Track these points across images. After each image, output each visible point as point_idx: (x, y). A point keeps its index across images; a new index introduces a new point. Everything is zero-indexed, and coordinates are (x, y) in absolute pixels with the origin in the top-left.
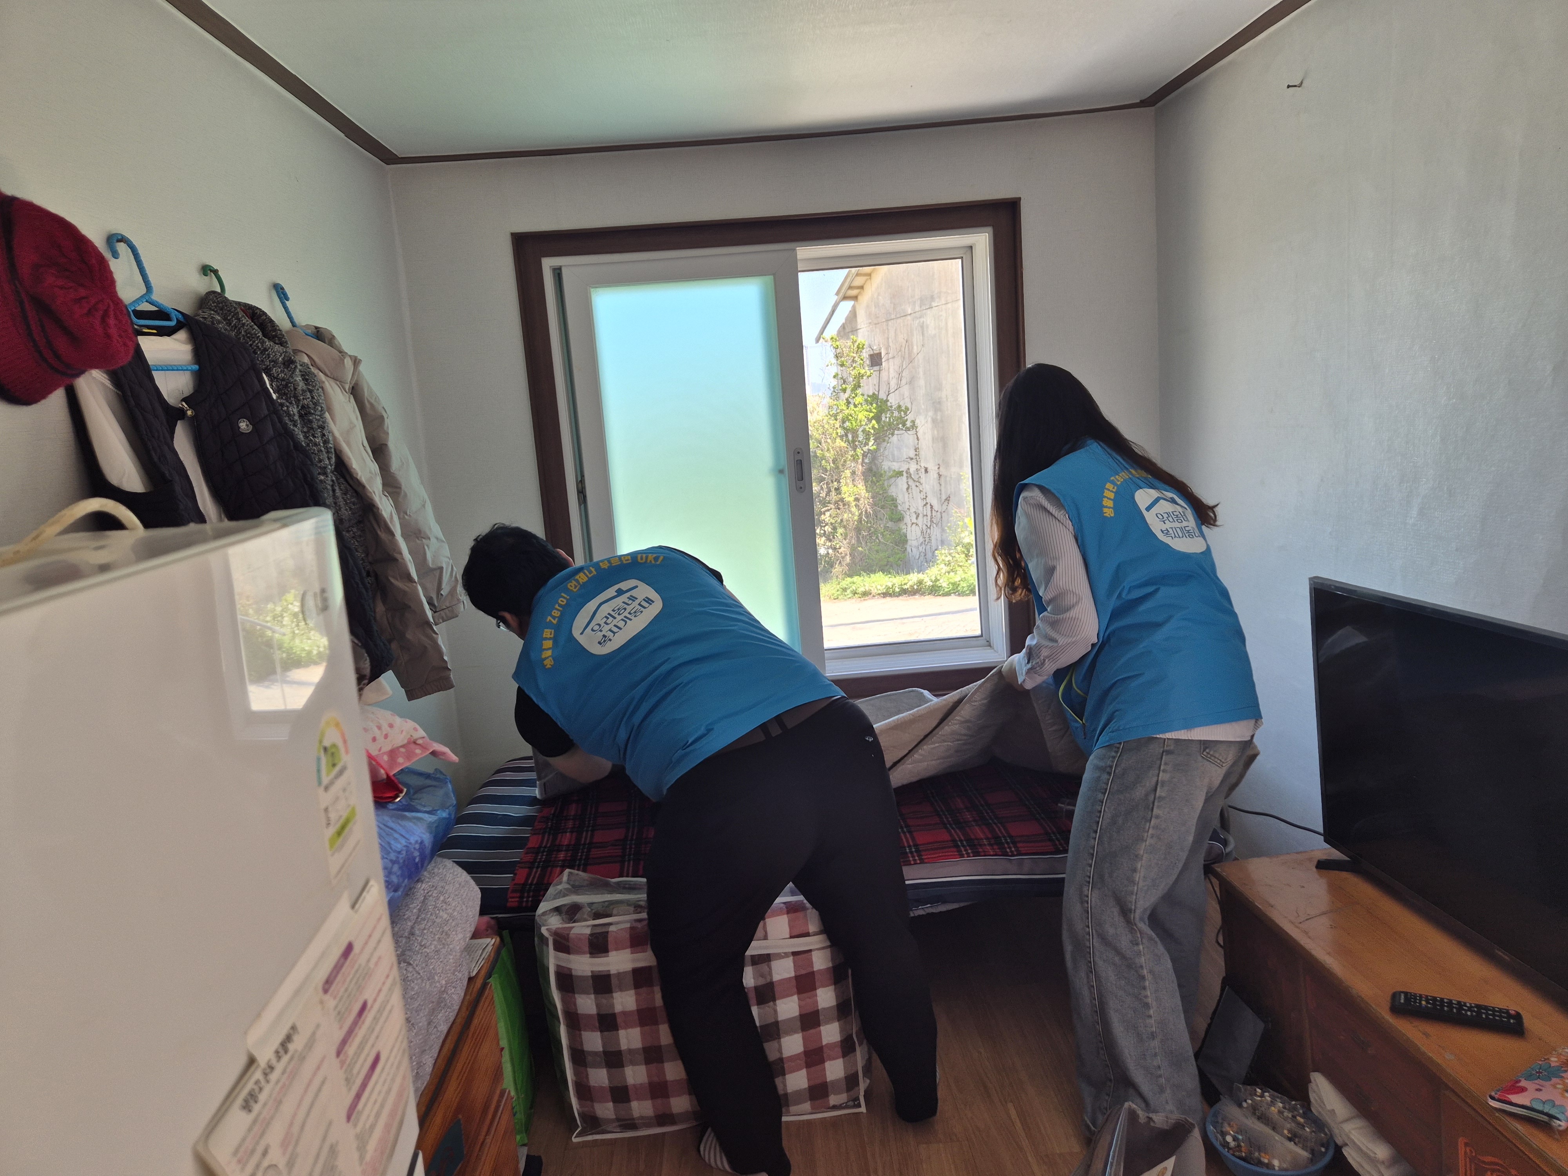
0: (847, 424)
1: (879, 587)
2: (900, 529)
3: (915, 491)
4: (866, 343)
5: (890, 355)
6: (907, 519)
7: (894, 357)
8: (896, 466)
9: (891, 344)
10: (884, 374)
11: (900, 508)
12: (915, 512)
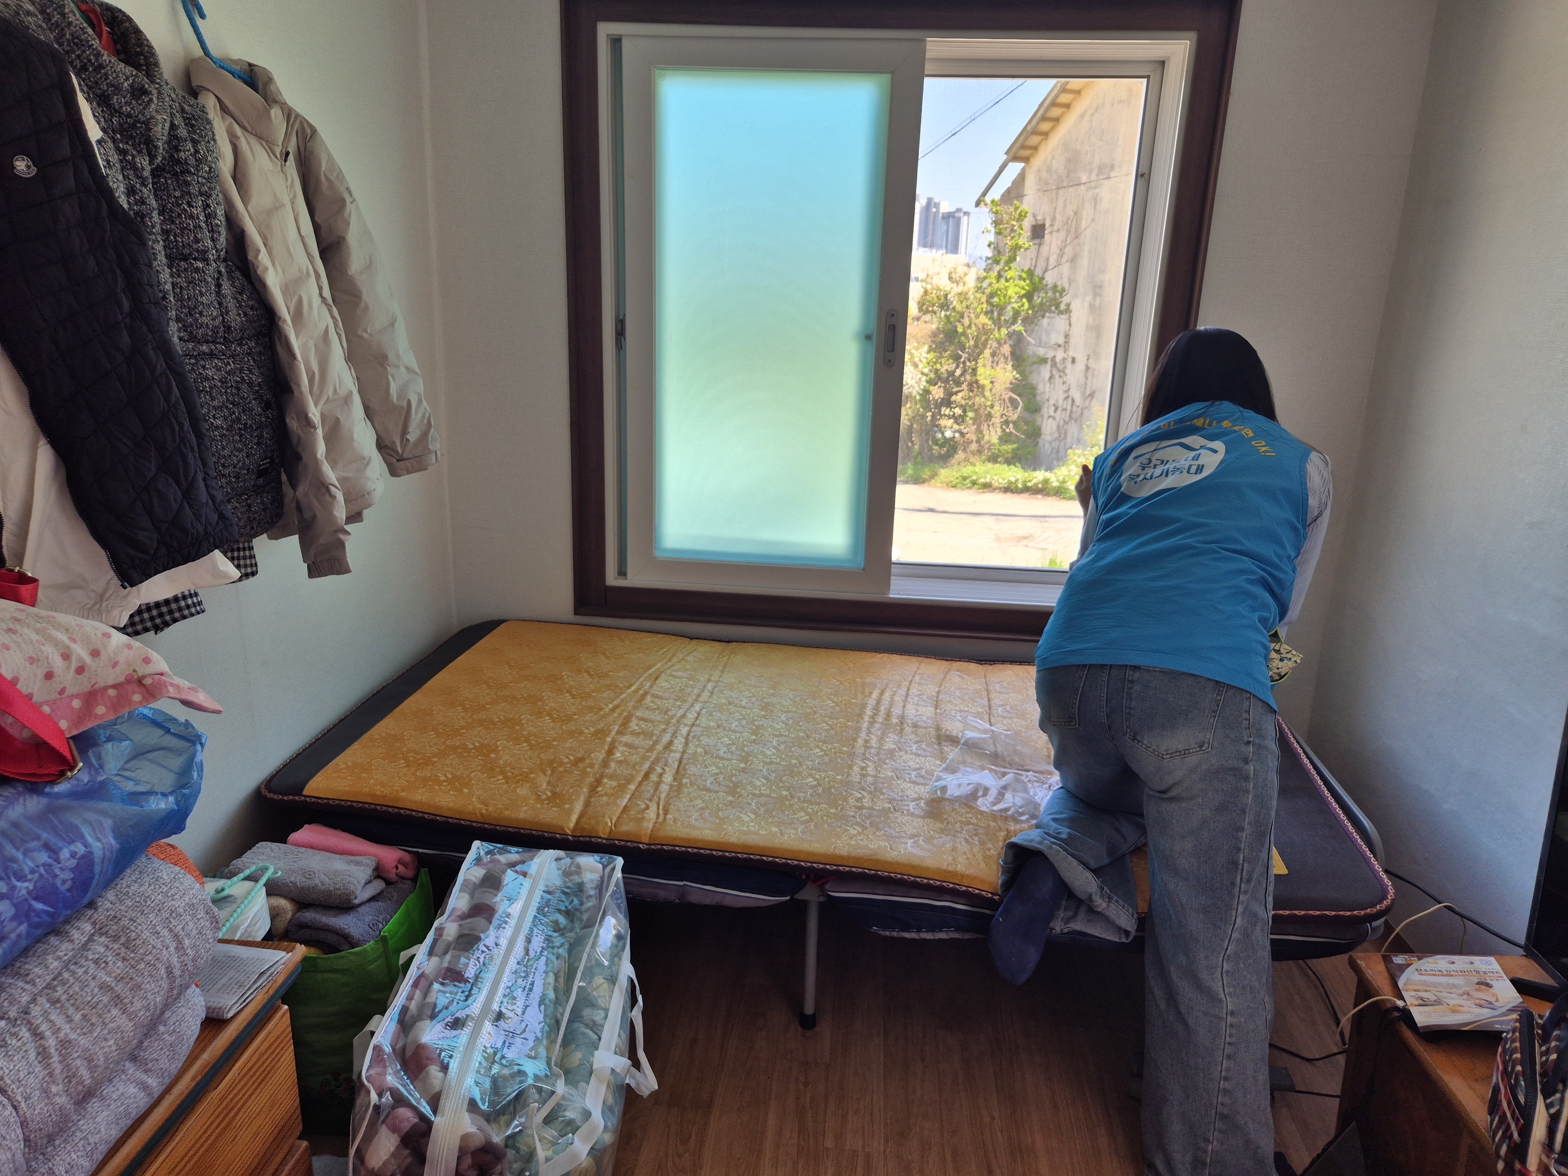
0: (996, 299)
1: (1001, 481)
2: (1035, 421)
3: (1058, 380)
4: (1030, 212)
5: (1055, 228)
6: (1045, 411)
7: (1058, 230)
8: (1041, 351)
9: (1058, 216)
10: (1044, 249)
11: (1038, 398)
12: (1054, 405)
